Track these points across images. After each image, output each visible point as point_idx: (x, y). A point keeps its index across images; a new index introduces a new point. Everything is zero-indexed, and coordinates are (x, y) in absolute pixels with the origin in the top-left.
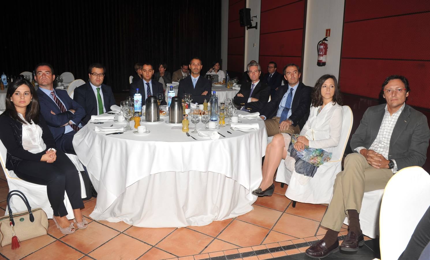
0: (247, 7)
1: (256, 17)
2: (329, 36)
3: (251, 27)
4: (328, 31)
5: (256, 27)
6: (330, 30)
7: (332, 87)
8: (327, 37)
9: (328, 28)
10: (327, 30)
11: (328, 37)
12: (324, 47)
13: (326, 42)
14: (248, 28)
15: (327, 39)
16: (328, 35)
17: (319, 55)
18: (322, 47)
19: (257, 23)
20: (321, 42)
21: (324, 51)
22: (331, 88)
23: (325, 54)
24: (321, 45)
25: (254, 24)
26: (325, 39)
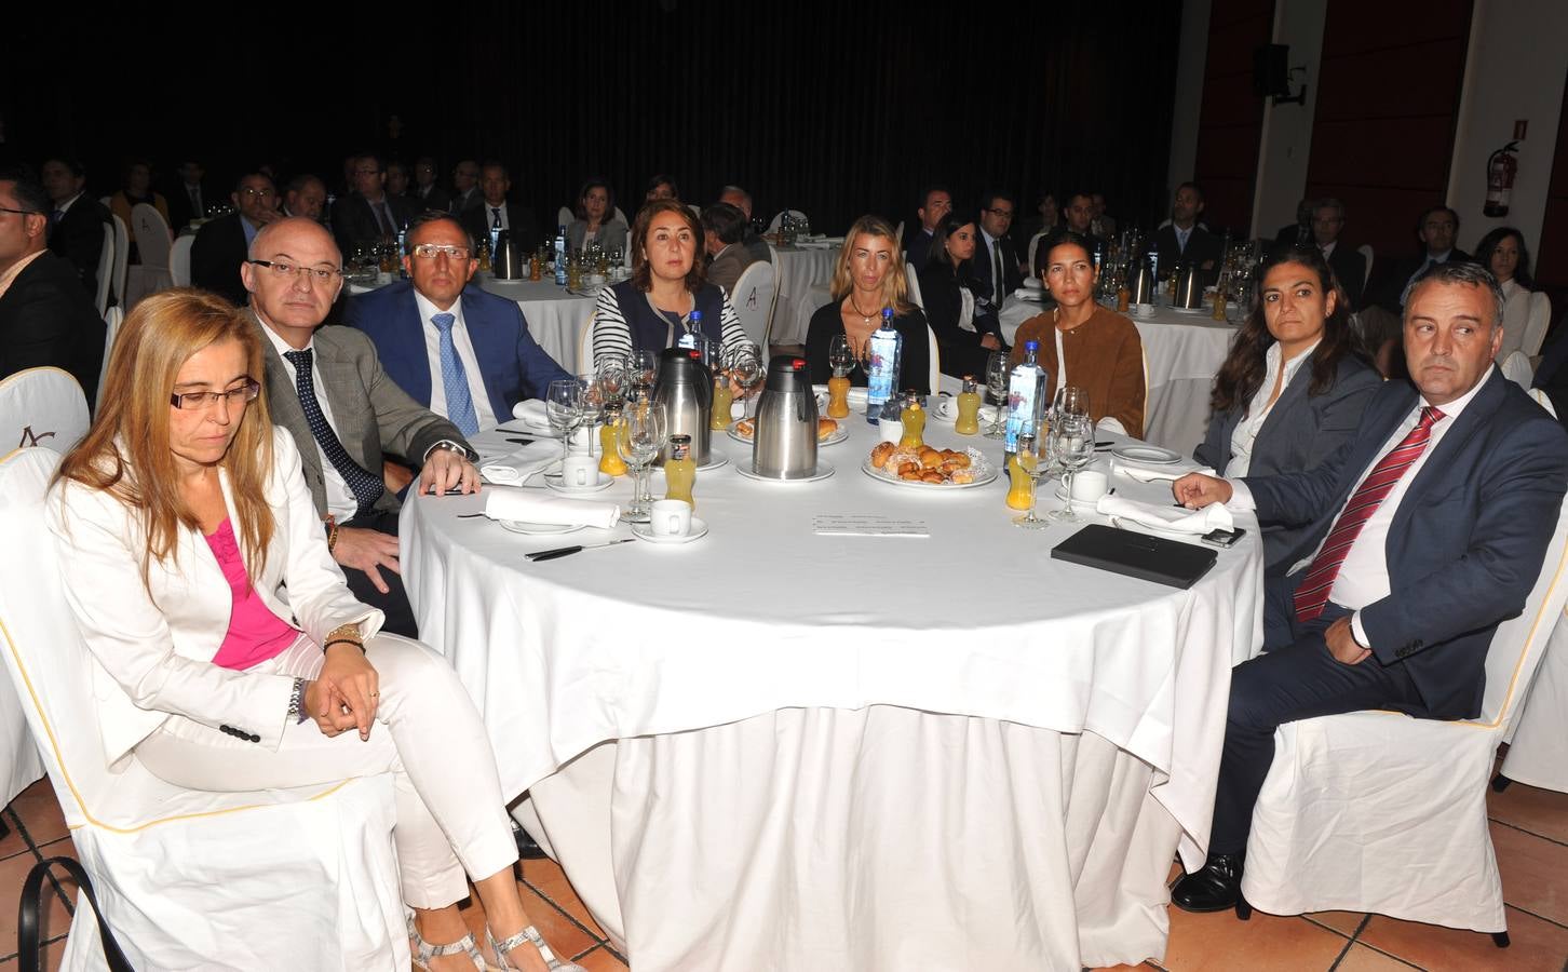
0: (1275, 40)
1: (1303, 69)
2: (1523, 137)
3: (1284, 97)
4: (1522, 127)
5: (1301, 100)
6: (1525, 123)
7: (1514, 252)
8: (1516, 143)
9: (1520, 118)
10: (1518, 123)
11: (1521, 143)
12: (1507, 167)
13: (1512, 154)
14: (1276, 102)
15: (1516, 146)
16: (1520, 135)
17: (1491, 188)
18: (1501, 166)
19: (1304, 88)
20: (1499, 155)
21: (1505, 177)
22: (1511, 255)
23: (1509, 185)
24: (1497, 161)
25: (1295, 91)
26: (1510, 147)
